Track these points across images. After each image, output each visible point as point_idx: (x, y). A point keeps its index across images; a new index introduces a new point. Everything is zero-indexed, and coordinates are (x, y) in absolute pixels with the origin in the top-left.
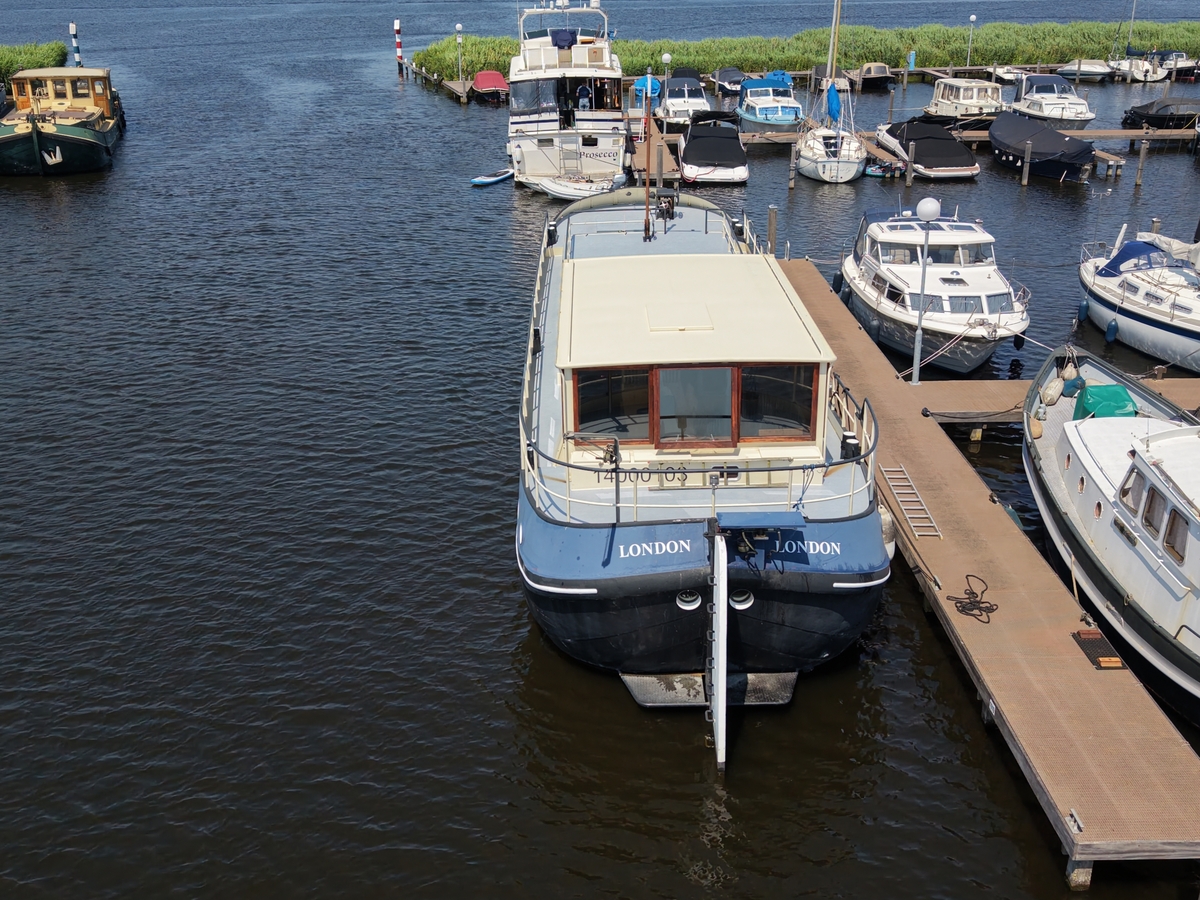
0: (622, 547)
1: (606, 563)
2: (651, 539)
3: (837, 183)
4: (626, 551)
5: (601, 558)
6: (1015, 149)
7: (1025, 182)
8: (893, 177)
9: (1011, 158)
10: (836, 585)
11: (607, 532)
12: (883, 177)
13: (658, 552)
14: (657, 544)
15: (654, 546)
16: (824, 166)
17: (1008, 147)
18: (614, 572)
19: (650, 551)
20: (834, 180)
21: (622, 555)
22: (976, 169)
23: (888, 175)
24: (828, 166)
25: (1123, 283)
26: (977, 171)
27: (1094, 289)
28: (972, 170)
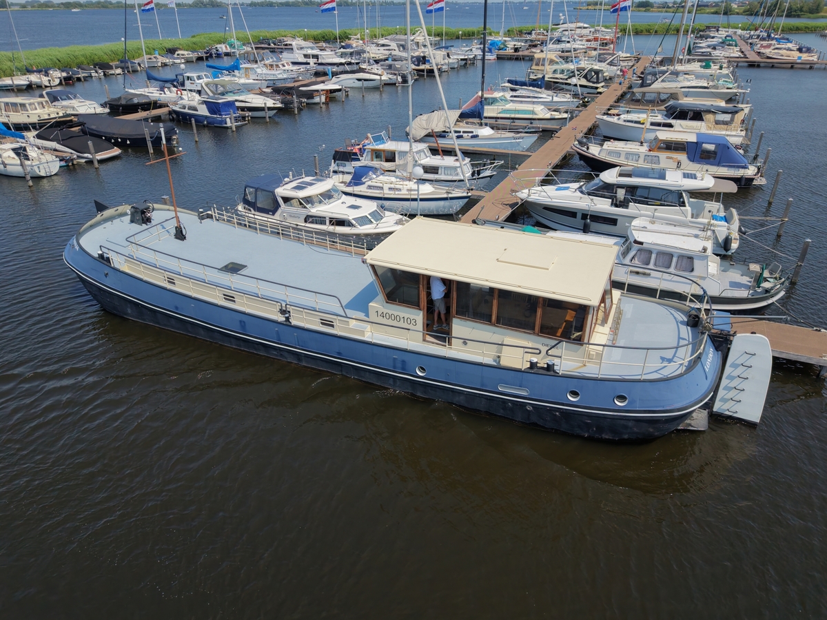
6: (114, 134)
7: (151, 151)
8: (73, 164)
9: (120, 140)
12: (68, 166)
16: (38, 167)
22: (118, 150)
23: (70, 164)
24: (41, 167)
25: (370, 187)
26: (120, 151)
27: (355, 193)
28: (116, 151)
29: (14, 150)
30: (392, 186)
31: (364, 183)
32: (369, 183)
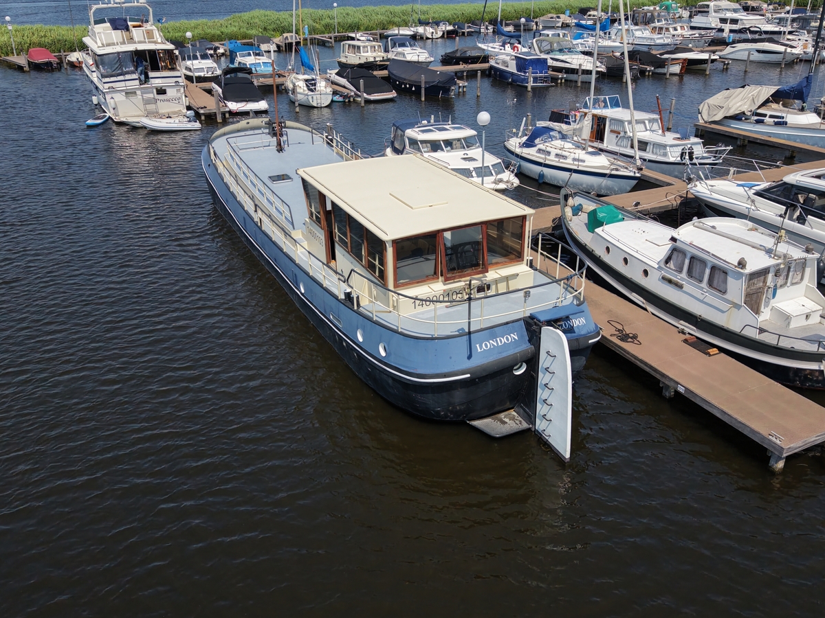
0: (478, 345)
1: (469, 357)
2: (494, 337)
3: (321, 107)
4: (481, 347)
5: (466, 354)
6: (410, 81)
7: (423, 99)
9: (408, 86)
10: (590, 342)
11: (466, 338)
13: (500, 344)
14: (498, 339)
15: (497, 340)
16: (312, 97)
17: (405, 79)
18: (476, 362)
19: (495, 344)
20: (319, 106)
21: (479, 350)
22: (394, 93)
23: (347, 101)
24: (315, 97)
25: (540, 151)
26: (395, 95)
27: (523, 155)
28: (393, 94)
29: (306, 81)
31: (535, 146)
32: (541, 146)
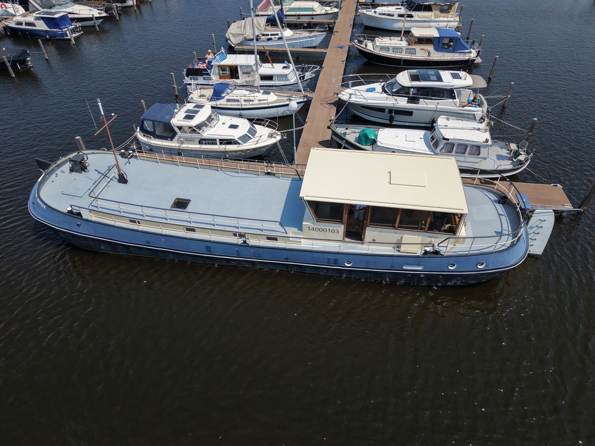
7: (14, 75)
25: (228, 101)
30: (246, 98)
31: (224, 98)
